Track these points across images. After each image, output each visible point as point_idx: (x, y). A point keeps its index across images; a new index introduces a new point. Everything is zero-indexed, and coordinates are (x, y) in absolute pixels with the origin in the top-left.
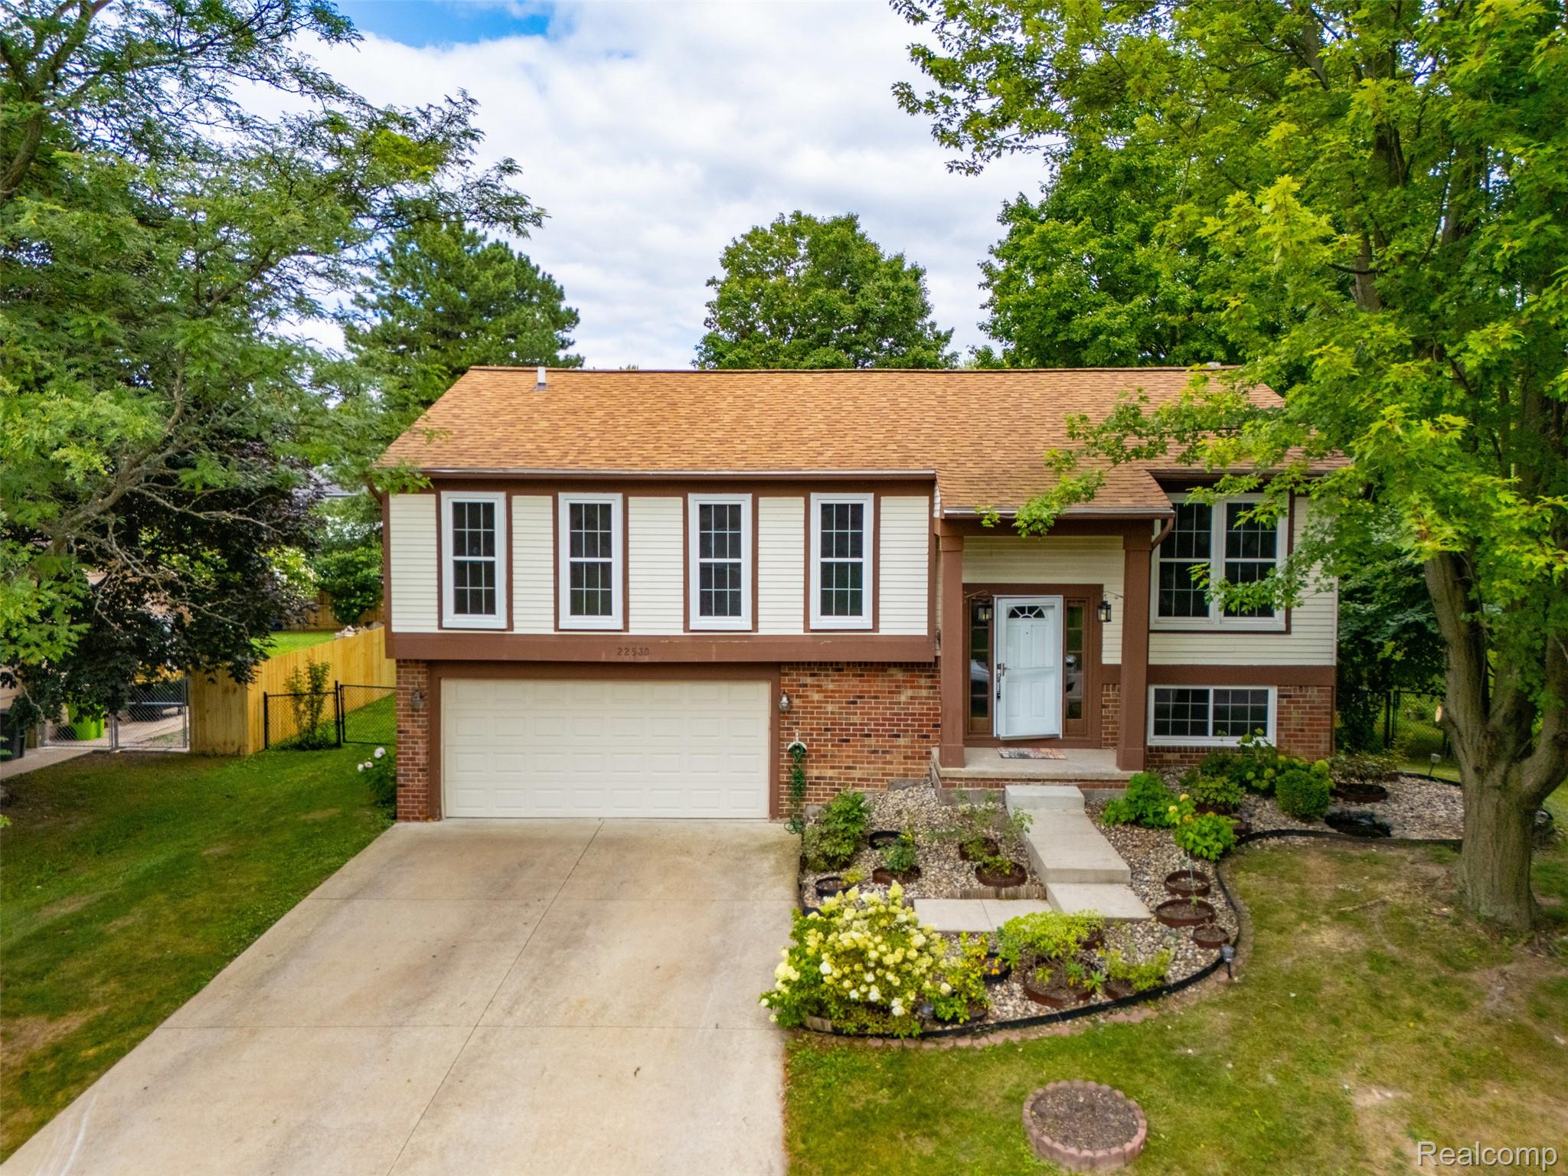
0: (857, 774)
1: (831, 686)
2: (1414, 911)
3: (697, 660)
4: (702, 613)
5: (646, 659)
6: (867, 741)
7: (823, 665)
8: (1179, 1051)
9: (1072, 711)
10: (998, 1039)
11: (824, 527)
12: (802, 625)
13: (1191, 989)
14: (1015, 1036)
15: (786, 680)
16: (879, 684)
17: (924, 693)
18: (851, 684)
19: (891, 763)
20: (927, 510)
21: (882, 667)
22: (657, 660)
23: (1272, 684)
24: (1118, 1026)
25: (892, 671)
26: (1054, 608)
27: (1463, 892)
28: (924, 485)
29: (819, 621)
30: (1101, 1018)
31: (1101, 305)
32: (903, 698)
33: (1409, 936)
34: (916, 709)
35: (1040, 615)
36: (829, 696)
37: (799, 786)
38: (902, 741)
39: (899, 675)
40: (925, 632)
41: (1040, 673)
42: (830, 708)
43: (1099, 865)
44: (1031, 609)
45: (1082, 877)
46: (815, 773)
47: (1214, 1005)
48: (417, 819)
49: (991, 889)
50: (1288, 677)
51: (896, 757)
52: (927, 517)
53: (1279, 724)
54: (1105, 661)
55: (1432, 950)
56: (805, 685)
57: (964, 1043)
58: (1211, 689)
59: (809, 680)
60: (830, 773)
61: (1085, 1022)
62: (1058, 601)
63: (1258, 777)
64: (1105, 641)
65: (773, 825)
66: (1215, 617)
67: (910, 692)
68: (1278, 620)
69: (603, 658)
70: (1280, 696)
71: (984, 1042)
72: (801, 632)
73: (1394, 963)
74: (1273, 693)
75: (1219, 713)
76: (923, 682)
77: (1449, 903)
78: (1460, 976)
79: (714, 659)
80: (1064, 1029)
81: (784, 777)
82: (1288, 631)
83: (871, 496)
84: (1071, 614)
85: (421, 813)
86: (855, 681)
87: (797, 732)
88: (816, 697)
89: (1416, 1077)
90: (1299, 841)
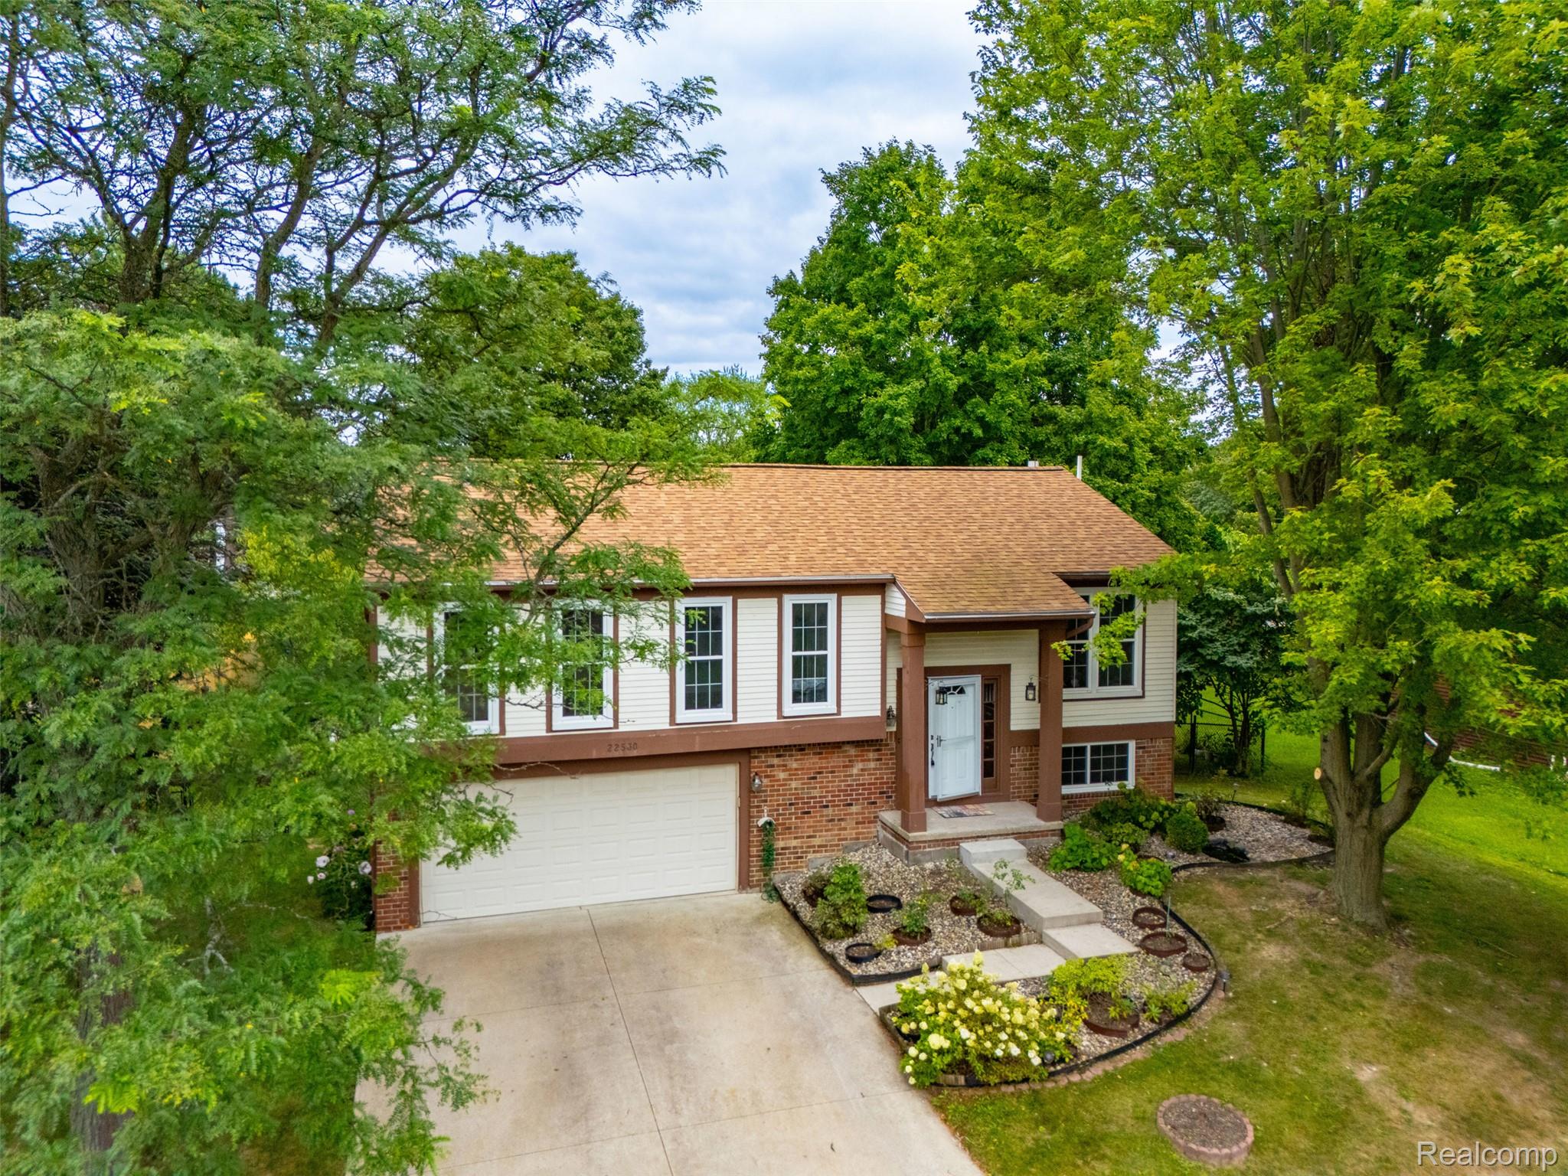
0: (817, 841)
1: (795, 765)
2: (1313, 923)
3: (682, 751)
4: (687, 708)
5: (635, 753)
6: (825, 811)
7: (788, 748)
8: (1225, 1059)
9: (988, 770)
10: (1097, 1070)
11: (795, 624)
12: (775, 713)
13: (1204, 1008)
14: (1108, 1066)
15: (755, 762)
16: (835, 760)
17: (872, 765)
18: (812, 761)
19: (845, 829)
20: (879, 607)
21: (837, 746)
22: (645, 753)
23: (1130, 738)
24: (1172, 1045)
25: (846, 748)
26: (974, 685)
27: (1340, 905)
28: (878, 587)
29: (792, 709)
30: (1157, 1040)
31: (881, 385)
32: (855, 771)
33: (1320, 942)
34: (866, 779)
35: (962, 691)
36: (793, 774)
37: (768, 857)
38: (854, 809)
39: (852, 751)
40: (878, 713)
41: (963, 740)
42: (794, 784)
43: (1077, 910)
44: (955, 688)
45: (1069, 921)
46: (780, 844)
47: (1226, 1018)
48: (399, 928)
49: (1000, 940)
50: (1143, 732)
51: (850, 823)
52: (879, 613)
53: (1137, 770)
54: (1013, 728)
55: (1341, 953)
56: (772, 766)
57: (1075, 1078)
58: (1089, 745)
59: (776, 761)
60: (794, 843)
61: (1147, 1046)
62: (977, 680)
63: (1148, 820)
64: (1012, 711)
65: (744, 895)
66: (1093, 687)
67: (860, 765)
68: (1135, 689)
69: (594, 755)
70: (1137, 748)
71: (1088, 1075)
72: (774, 719)
73: (1324, 966)
74: (1132, 745)
75: (1095, 764)
76: (871, 755)
77: (1333, 914)
78: (1368, 971)
79: (697, 749)
80: (1138, 1054)
81: (754, 851)
82: (1143, 696)
83: (834, 596)
84: (987, 689)
85: (402, 922)
86: (815, 759)
87: (766, 809)
88: (782, 775)
89: (1385, 1053)
90: (1199, 871)
